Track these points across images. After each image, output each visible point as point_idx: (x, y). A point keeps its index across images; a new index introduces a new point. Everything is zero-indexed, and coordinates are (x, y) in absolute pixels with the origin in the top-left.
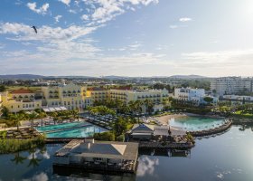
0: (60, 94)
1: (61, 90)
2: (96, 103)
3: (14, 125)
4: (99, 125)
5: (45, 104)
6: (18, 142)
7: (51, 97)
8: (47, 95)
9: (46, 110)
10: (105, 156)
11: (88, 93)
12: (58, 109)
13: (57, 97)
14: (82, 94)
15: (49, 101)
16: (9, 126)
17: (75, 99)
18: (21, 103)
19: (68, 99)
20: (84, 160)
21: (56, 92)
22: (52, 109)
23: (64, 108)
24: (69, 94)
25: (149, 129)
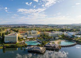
0: (32, 33)
1: (32, 32)
2: (41, 36)
3: (21, 41)
4: (40, 42)
5: (28, 36)
6: (21, 45)
7: (29, 34)
8: (28, 33)
9: (28, 37)
10: (38, 50)
11: (39, 33)
12: (31, 37)
13: (31, 34)
14: (37, 33)
15: (29, 35)
16: (20, 41)
17: (35, 35)
18: (22, 36)
19: (33, 35)
20: (34, 50)
21: (31, 33)
22: (29, 37)
23: (32, 37)
24: (34, 33)
25: (50, 44)
